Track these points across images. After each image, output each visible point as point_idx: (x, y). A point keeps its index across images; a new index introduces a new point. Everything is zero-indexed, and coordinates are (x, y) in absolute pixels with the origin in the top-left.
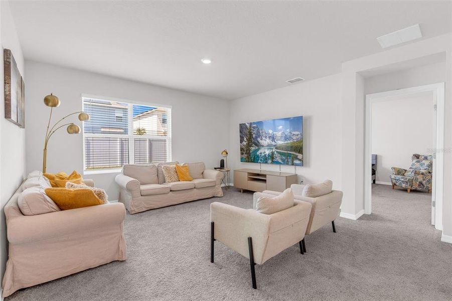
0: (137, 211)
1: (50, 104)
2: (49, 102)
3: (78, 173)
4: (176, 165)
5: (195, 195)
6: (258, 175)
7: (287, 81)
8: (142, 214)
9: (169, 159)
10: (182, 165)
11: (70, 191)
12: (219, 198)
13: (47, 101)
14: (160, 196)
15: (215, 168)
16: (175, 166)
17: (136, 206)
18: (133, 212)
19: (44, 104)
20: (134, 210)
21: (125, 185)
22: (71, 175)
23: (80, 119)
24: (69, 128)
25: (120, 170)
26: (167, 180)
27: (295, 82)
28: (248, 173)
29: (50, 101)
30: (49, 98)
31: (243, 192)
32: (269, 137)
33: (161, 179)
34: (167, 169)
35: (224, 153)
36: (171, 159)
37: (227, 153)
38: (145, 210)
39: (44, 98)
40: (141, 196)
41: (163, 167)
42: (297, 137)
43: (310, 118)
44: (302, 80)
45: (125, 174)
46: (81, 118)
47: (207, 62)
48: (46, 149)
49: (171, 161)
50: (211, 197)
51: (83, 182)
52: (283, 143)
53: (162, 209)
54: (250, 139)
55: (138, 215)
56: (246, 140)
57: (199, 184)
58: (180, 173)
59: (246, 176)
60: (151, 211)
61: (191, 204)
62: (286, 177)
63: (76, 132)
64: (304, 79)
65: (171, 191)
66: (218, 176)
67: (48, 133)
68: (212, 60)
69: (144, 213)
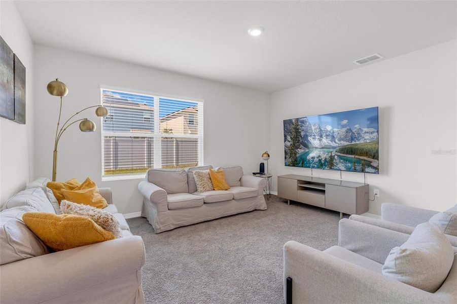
0: (163, 229)
1: (55, 92)
2: (54, 90)
3: (92, 180)
4: (210, 170)
5: (233, 208)
6: (309, 183)
7: (355, 61)
8: (169, 233)
9: (201, 163)
10: (216, 169)
11: (59, 219)
12: (262, 212)
13: (50, 88)
14: (192, 210)
15: (254, 174)
16: (208, 171)
17: (162, 223)
18: (159, 231)
19: (48, 93)
20: (160, 228)
21: (149, 195)
22: (83, 184)
23: (98, 115)
24: (81, 125)
25: (144, 176)
26: (199, 190)
27: (367, 61)
28: (298, 180)
29: (55, 88)
30: (54, 84)
31: (290, 204)
32: (327, 136)
33: (192, 187)
34: (200, 175)
35: (265, 155)
36: (203, 163)
37: (269, 156)
38: (172, 227)
39: (47, 84)
40: (169, 209)
41: (194, 172)
42: (372, 136)
43: (388, 109)
44: (379, 58)
45: (149, 181)
46: (99, 112)
47: (256, 33)
48: (56, 150)
49: (203, 165)
50: (251, 210)
51: (97, 192)
52: (348, 143)
53: (193, 227)
54: (297, 137)
55: (164, 235)
56: (290, 140)
57: (238, 194)
58: (214, 180)
59: (295, 185)
60: (180, 229)
61: (230, 219)
62: (357, 188)
63: (91, 129)
64: (381, 57)
65: (204, 203)
66: (261, 184)
67: (59, 130)
68: (263, 29)
69: (171, 233)
